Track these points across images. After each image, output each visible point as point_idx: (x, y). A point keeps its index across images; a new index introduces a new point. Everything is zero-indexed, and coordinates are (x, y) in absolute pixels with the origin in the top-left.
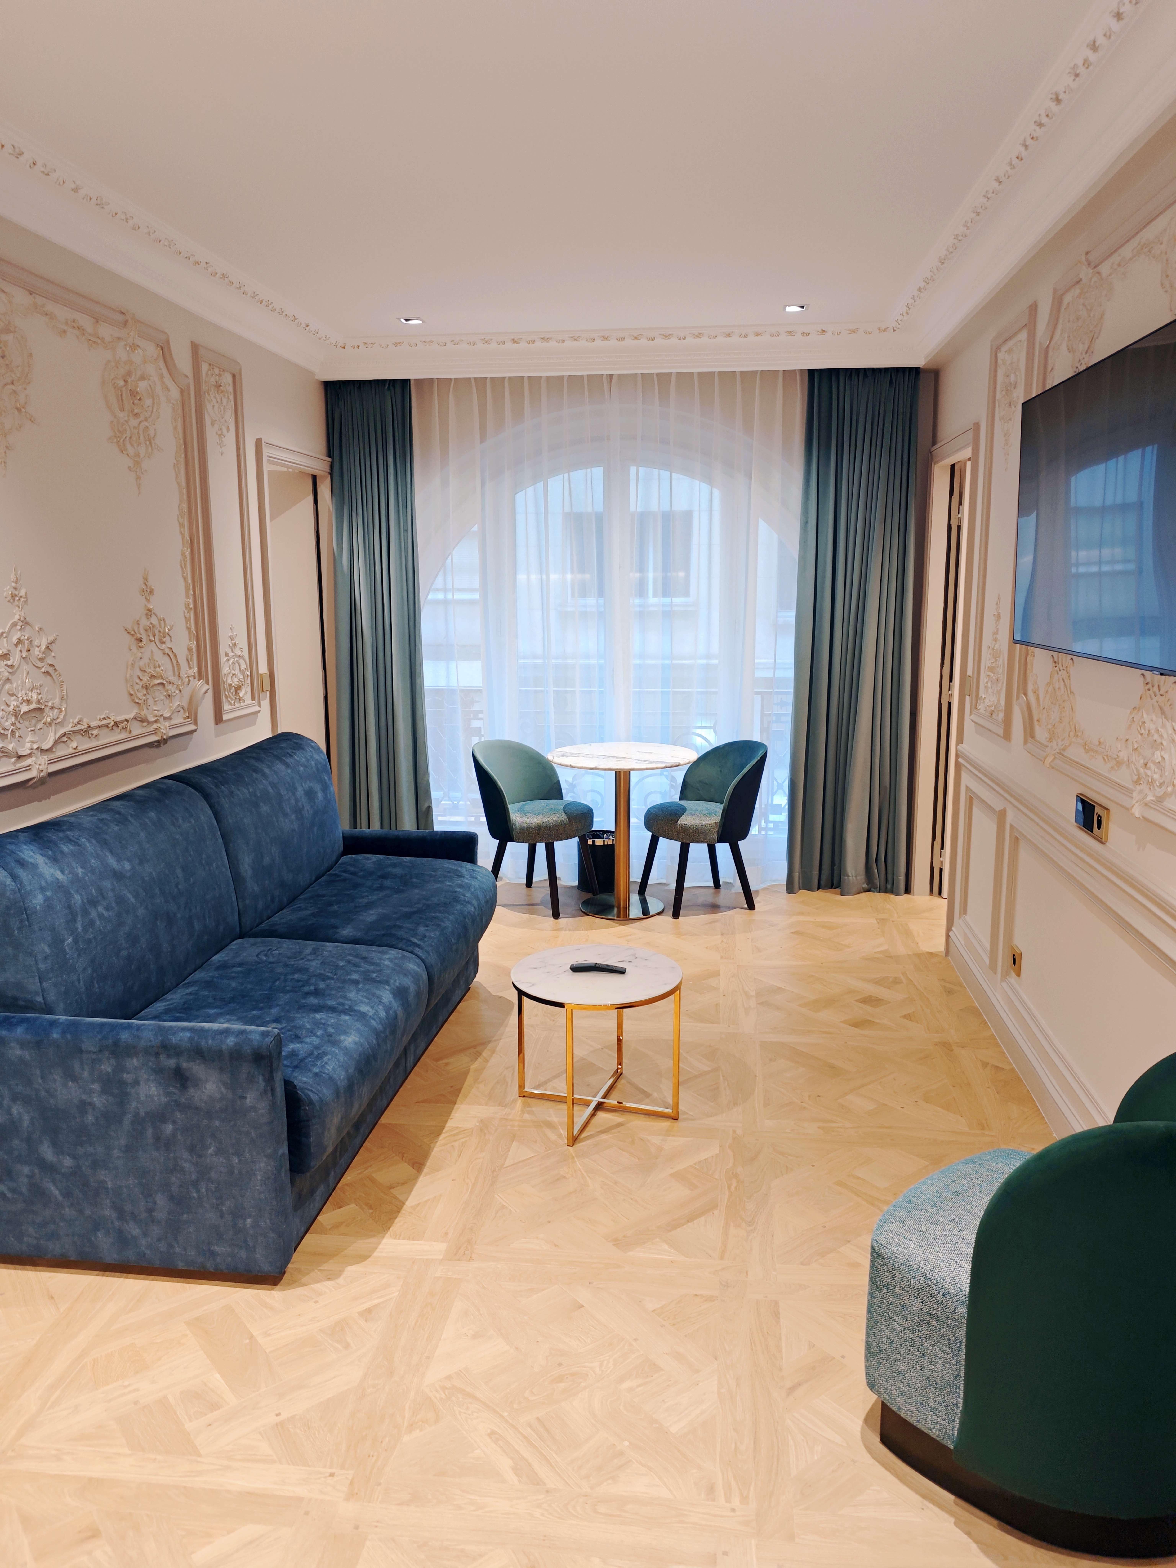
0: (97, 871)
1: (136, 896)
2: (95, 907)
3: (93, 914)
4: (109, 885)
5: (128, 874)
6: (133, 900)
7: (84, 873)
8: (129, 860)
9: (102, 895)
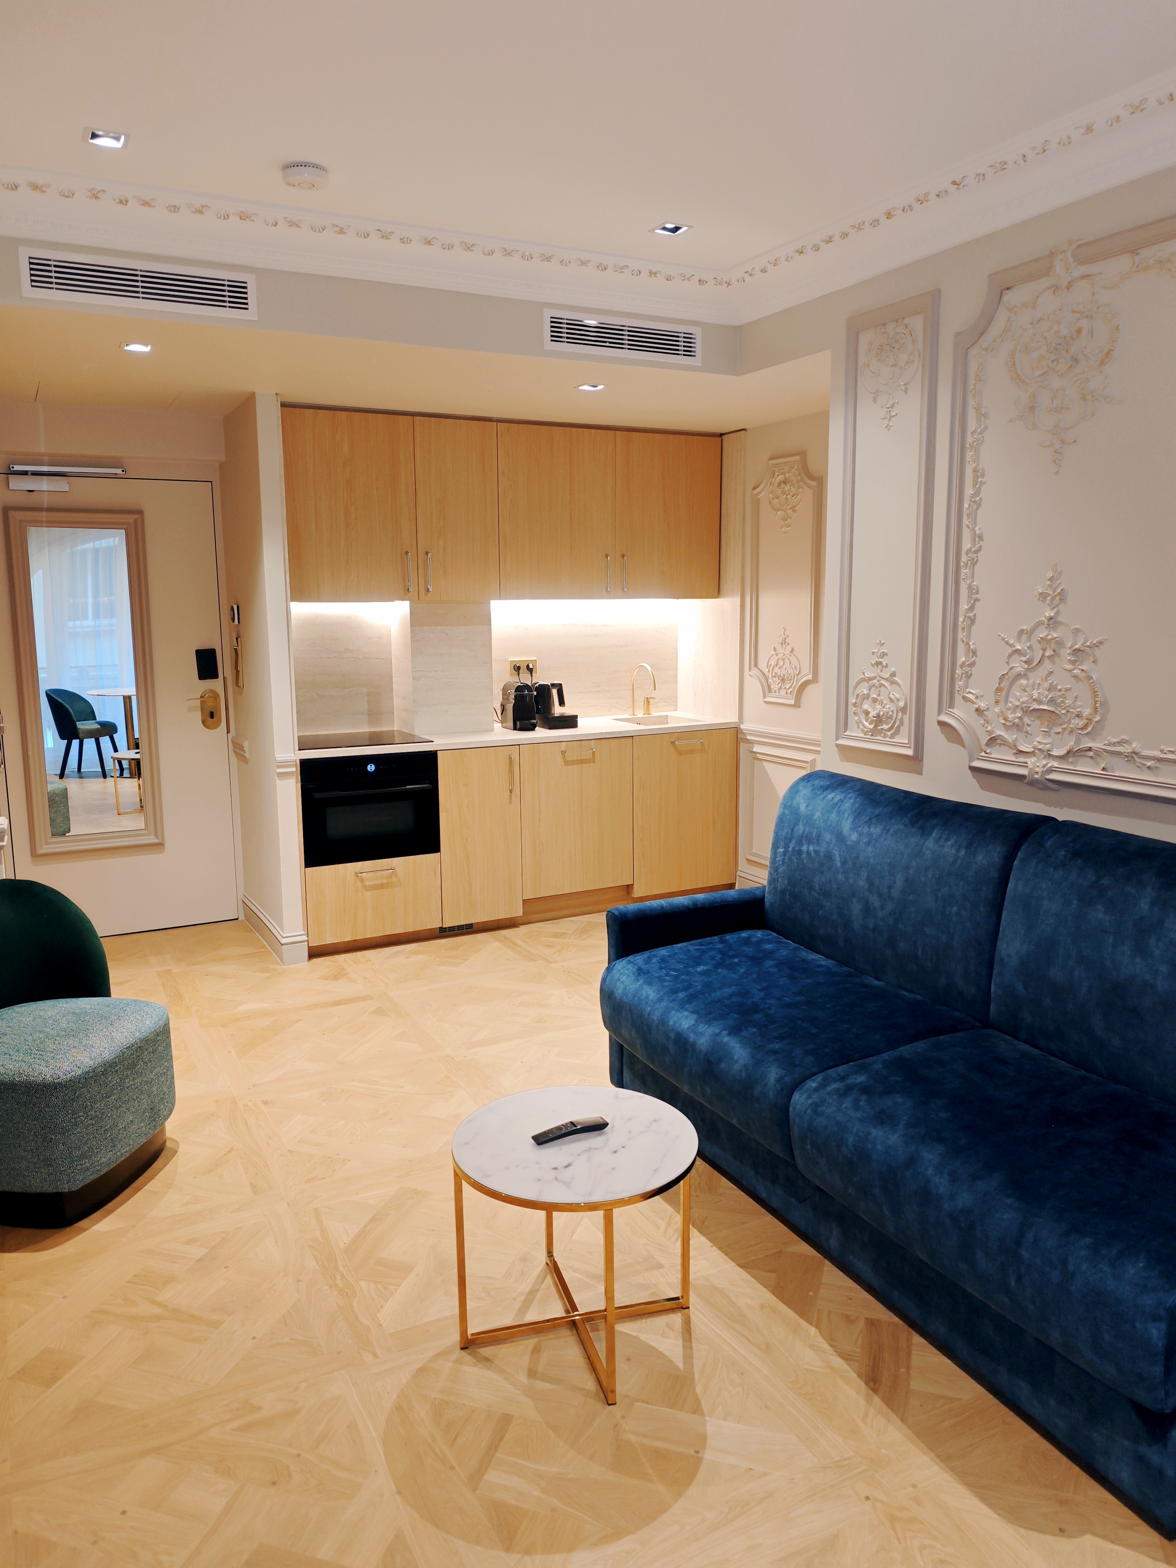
0: (829, 823)
1: (844, 863)
2: (809, 844)
3: (804, 848)
4: (828, 838)
5: (849, 843)
6: (839, 864)
7: (819, 818)
8: (860, 835)
9: (818, 840)
